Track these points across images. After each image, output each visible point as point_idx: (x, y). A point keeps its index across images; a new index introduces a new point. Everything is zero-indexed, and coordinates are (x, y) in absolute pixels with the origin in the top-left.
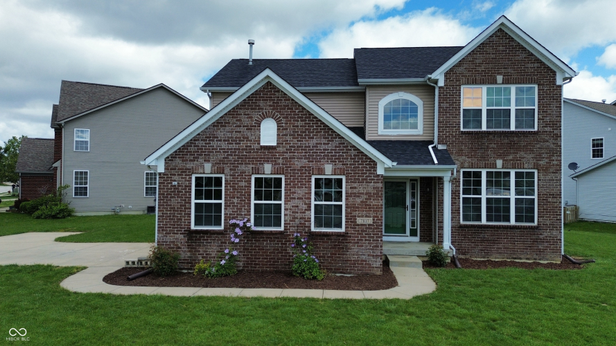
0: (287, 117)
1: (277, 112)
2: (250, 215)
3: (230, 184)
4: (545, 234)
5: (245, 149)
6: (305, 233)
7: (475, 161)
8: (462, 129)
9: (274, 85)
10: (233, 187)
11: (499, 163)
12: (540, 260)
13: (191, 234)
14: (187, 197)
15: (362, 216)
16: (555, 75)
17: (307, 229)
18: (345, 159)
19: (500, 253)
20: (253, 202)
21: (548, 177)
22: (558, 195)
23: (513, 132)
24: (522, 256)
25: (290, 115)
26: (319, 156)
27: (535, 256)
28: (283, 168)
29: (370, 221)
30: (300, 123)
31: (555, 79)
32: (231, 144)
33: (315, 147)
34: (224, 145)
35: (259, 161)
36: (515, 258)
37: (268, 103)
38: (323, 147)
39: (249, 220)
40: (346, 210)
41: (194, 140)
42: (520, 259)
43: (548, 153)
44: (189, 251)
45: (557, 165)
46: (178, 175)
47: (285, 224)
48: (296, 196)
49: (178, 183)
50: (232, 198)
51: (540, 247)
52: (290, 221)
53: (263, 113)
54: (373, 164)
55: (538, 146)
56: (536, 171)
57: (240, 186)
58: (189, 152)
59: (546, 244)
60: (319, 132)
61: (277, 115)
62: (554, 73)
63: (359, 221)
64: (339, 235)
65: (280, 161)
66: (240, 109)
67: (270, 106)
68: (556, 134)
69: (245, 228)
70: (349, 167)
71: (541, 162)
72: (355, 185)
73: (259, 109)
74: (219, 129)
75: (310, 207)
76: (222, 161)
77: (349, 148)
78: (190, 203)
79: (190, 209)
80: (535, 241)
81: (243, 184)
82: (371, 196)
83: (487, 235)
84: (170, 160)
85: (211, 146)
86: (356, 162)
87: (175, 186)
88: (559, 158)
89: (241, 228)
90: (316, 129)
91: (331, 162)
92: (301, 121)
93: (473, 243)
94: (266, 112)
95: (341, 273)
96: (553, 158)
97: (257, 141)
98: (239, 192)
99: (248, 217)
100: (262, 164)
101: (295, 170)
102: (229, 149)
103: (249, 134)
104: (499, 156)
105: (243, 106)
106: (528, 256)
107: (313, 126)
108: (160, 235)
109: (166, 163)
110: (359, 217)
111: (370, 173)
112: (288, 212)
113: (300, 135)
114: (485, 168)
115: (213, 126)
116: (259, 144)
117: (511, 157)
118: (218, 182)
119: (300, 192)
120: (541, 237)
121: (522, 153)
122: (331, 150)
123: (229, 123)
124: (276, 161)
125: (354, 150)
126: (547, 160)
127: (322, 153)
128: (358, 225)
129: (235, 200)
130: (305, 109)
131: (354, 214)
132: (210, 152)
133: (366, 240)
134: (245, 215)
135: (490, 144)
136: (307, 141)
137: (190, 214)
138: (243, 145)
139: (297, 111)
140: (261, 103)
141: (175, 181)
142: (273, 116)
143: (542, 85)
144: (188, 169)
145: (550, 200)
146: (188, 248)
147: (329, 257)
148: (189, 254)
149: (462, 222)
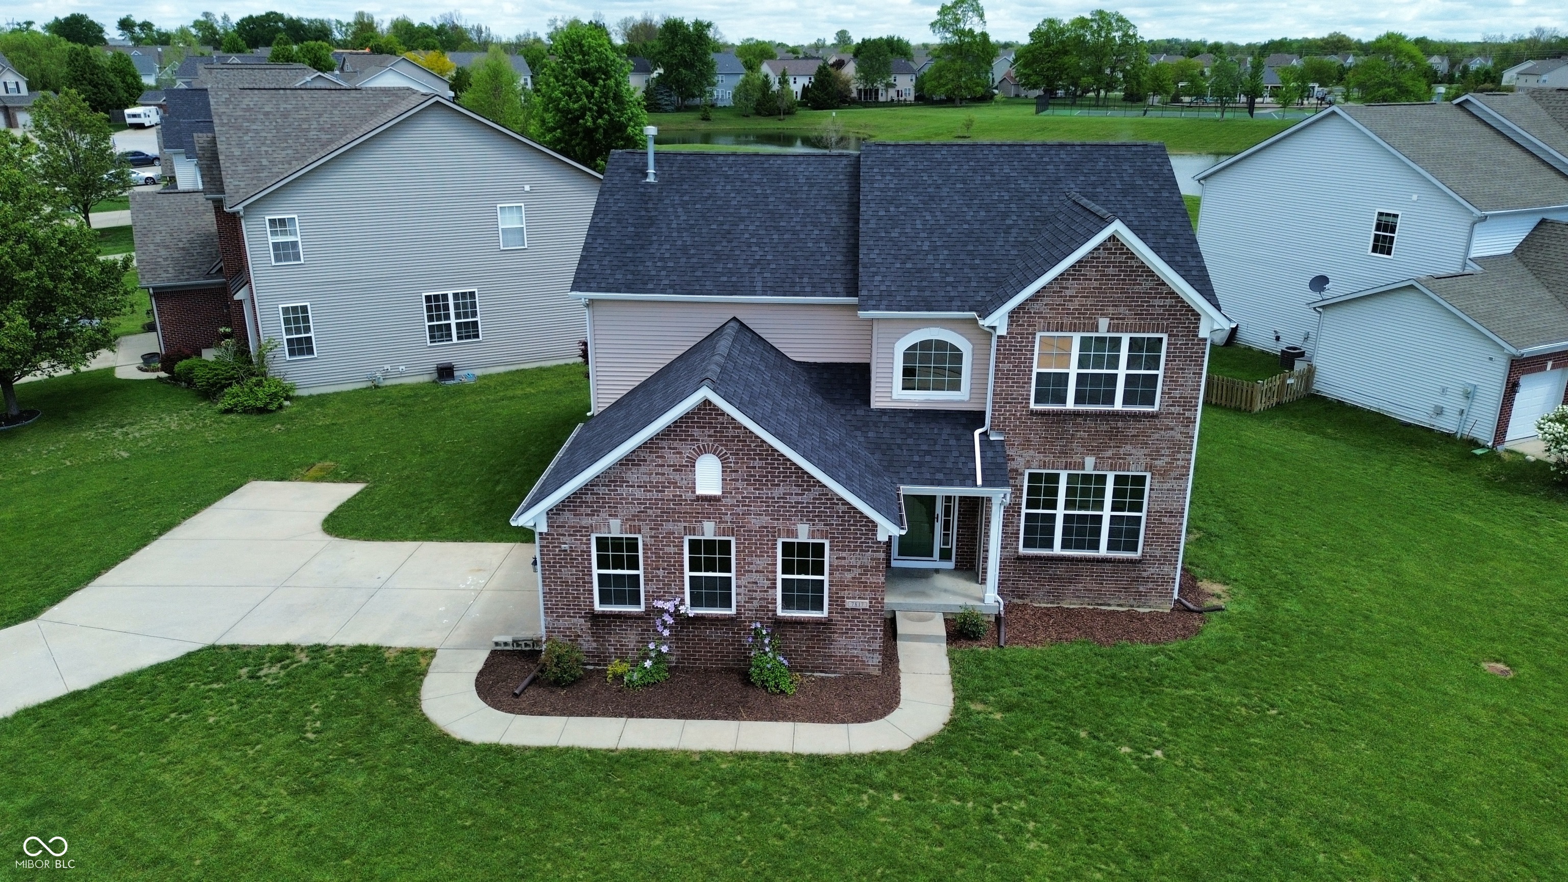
0: (738, 454)
1: (722, 445)
2: (683, 593)
3: (650, 549)
4: (1152, 570)
5: (672, 500)
6: (768, 618)
7: (1050, 458)
8: (1032, 406)
9: (715, 406)
10: (655, 553)
11: (1090, 461)
12: (1139, 607)
13: (596, 619)
14: (586, 567)
15: (854, 598)
16: (1199, 319)
17: (770, 614)
18: (828, 516)
19: (1078, 597)
20: (687, 574)
21: (1166, 486)
22: (1179, 512)
23: (1116, 415)
24: (1111, 602)
25: (741, 450)
26: (788, 511)
27: (1132, 602)
28: (733, 529)
29: (865, 604)
30: (757, 463)
31: (1198, 327)
32: (649, 491)
33: (782, 498)
34: (639, 493)
35: (694, 517)
36: (1101, 605)
37: (707, 433)
38: (794, 499)
39: (682, 602)
40: (829, 589)
41: (591, 486)
42: (1109, 605)
43: (1170, 448)
44: (595, 641)
45: (1183, 467)
46: (570, 535)
47: (737, 606)
48: (753, 568)
49: (571, 547)
50: (655, 569)
51: (1141, 589)
52: (745, 602)
53: (698, 447)
54: (872, 526)
55: (1156, 436)
56: (1148, 475)
57: (666, 553)
58: (584, 502)
59: (1150, 585)
60: (788, 477)
61: (722, 450)
62: (1197, 316)
63: (849, 604)
64: (818, 622)
65: (728, 518)
66: (662, 439)
67: (710, 436)
68: (1187, 418)
69: (676, 614)
70: (834, 529)
71: (1157, 462)
72: (844, 554)
73: (691, 440)
74: (631, 469)
75: (775, 584)
76: (637, 516)
77: (835, 501)
78: (591, 575)
79: (591, 583)
80: (1135, 580)
81: (672, 550)
82: (869, 571)
83: (1061, 570)
84: (554, 514)
85: (618, 495)
86: (845, 521)
87: (566, 551)
88: (1188, 456)
89: (671, 615)
90: (783, 472)
91: (807, 520)
92: (760, 459)
93: (1037, 581)
94: (703, 446)
95: (821, 672)
96: (1179, 456)
97: (690, 488)
98: (665, 561)
99: (681, 596)
100: (700, 522)
101: (751, 531)
102: (647, 500)
103: (678, 477)
104: (1091, 451)
105: (665, 435)
106: (1121, 602)
107: (779, 468)
108: (549, 619)
109: (548, 518)
110: (848, 598)
111: (866, 539)
112: (742, 590)
113: (758, 480)
114: (1066, 469)
115: (620, 465)
116: (694, 492)
117: (1109, 453)
118: (633, 545)
119: (760, 563)
120: (1145, 574)
121: (1129, 447)
122: (807, 503)
123: (646, 461)
124: (721, 518)
125: (842, 504)
126: (1167, 459)
127: (793, 507)
128: (848, 609)
129: (661, 573)
130: (765, 442)
131: (841, 594)
132: (617, 503)
133: (858, 630)
134: (676, 593)
135: (1077, 431)
136: (769, 489)
137: (592, 590)
138: (669, 493)
139: (753, 445)
140: (696, 432)
141: (565, 543)
142: (715, 451)
143: (1174, 336)
144: (584, 527)
145: (1165, 520)
146: (593, 637)
147: (804, 651)
148: (594, 645)
149: (1022, 551)
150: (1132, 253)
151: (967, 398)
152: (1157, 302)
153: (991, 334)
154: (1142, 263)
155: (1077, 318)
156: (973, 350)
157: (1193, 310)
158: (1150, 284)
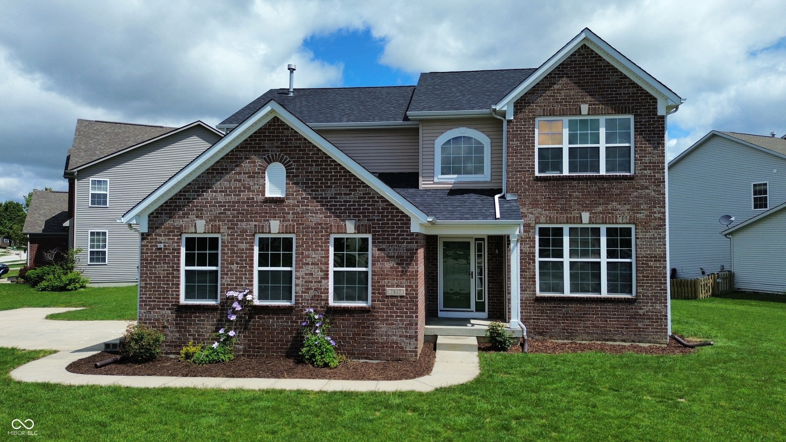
0: (299, 161)
1: (286, 154)
2: (252, 285)
3: (227, 246)
4: (646, 309)
5: (246, 202)
6: (321, 307)
7: (554, 214)
8: (537, 174)
9: (282, 122)
10: (231, 250)
11: (586, 216)
12: (639, 342)
13: (180, 309)
14: (175, 264)
15: (393, 286)
16: (656, 102)
17: (323, 303)
18: (371, 213)
19: (588, 333)
20: (256, 268)
21: (648, 235)
22: (662, 257)
23: (602, 178)
24: (616, 338)
25: (302, 158)
26: (338, 209)
27: (633, 337)
28: (294, 226)
29: (402, 291)
30: (314, 169)
31: (656, 108)
32: (229, 195)
33: (334, 198)
34: (220, 197)
35: (263, 217)
36: (608, 340)
37: (275, 144)
38: (344, 198)
39: (251, 292)
40: (372, 279)
41: (184, 192)
42: (615, 341)
43: (648, 204)
44: (178, 331)
45: (660, 219)
46: (165, 235)
47: (296, 296)
48: (309, 260)
49: (165, 246)
50: (230, 264)
51: (640, 325)
52: (303, 292)
53: (268, 156)
54: (406, 220)
55: (635, 194)
56: (633, 227)
57: (240, 249)
58: (178, 206)
59: (647, 322)
60: (339, 179)
61: (286, 158)
62: (655, 100)
63: (390, 291)
64: (363, 310)
65: (290, 216)
66: (240, 151)
67: (277, 147)
68: (657, 179)
69: (243, 302)
70: (376, 224)
71: (638, 215)
72: (384, 246)
73: (263, 151)
74: (215, 177)
75: (328, 275)
76: (218, 217)
77: (376, 199)
78: (179, 271)
79: (179, 277)
80: (635, 316)
81: (243, 246)
82: (404, 260)
83: (571, 310)
84: (155, 217)
85: (204, 199)
86: (385, 216)
87: (161, 249)
88: (662, 210)
89: (240, 302)
90: (334, 176)
91: (354, 216)
92: (316, 165)
93: (553, 320)
94: (272, 155)
95: (366, 358)
96: (655, 210)
97: (261, 192)
98: (239, 257)
99: (250, 288)
100: (268, 220)
101: (308, 228)
102: (227, 202)
103: (251, 183)
104: (586, 208)
105: (243, 147)
106: (624, 338)
107: (331, 172)
108: (143, 311)
109: (149, 221)
110: (388, 286)
111: (402, 231)
112: (300, 282)
113: (314, 183)
114: (567, 223)
115: (208, 173)
116: (263, 195)
117: (600, 209)
118: (214, 243)
119: (316, 256)
120: (641, 312)
121: (615, 204)
122: (354, 201)
123: (227, 169)
124: (284, 217)
125: (382, 201)
126: (647, 213)
127: (342, 205)
128: (387, 297)
129: (234, 267)
130: (320, 150)
131: (382, 283)
132: (204, 207)
133: (397, 316)
134: (246, 285)
135: (573, 192)
136: (324, 191)
137: (179, 284)
138: (244, 196)
139: (311, 153)
140: (267, 144)
141: (161, 243)
142: (281, 160)
143: (639, 115)
144: (177, 228)
145: (651, 263)
146: (177, 327)
147: (351, 338)
148: (177, 335)
149: (539, 293)
150: (600, 57)
151: (489, 179)
152: (622, 91)
153: (501, 122)
154: (608, 63)
155: (564, 105)
156: (492, 143)
157: (651, 96)
158: (616, 78)
